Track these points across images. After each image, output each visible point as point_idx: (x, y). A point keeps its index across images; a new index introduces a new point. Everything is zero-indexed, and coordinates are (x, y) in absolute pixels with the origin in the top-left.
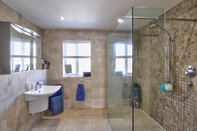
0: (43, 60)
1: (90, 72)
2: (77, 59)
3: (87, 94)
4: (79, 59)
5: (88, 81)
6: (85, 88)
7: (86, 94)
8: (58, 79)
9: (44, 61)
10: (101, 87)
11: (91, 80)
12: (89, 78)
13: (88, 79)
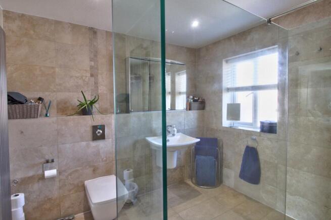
0: (191, 97)
1: (276, 124)
2: (255, 92)
3: (265, 173)
4: (260, 93)
5: (269, 143)
6: (262, 157)
7: (262, 172)
8: (216, 128)
9: (193, 98)
10: (305, 169)
11: (277, 142)
12: (271, 136)
13: (270, 139)
